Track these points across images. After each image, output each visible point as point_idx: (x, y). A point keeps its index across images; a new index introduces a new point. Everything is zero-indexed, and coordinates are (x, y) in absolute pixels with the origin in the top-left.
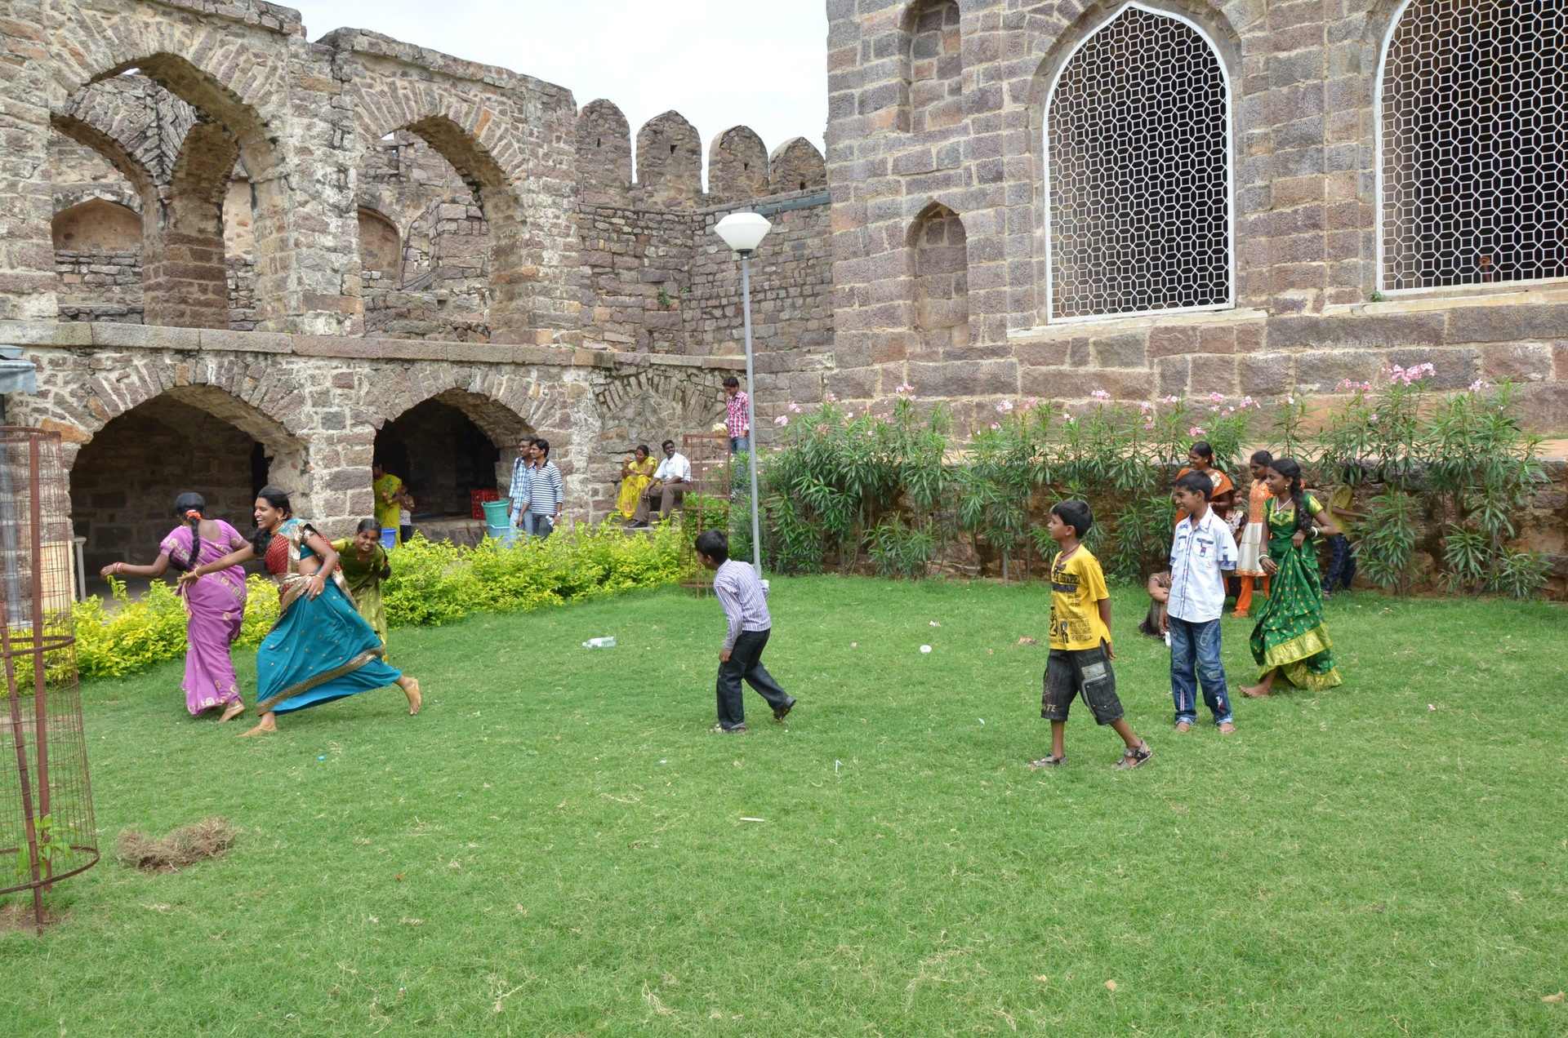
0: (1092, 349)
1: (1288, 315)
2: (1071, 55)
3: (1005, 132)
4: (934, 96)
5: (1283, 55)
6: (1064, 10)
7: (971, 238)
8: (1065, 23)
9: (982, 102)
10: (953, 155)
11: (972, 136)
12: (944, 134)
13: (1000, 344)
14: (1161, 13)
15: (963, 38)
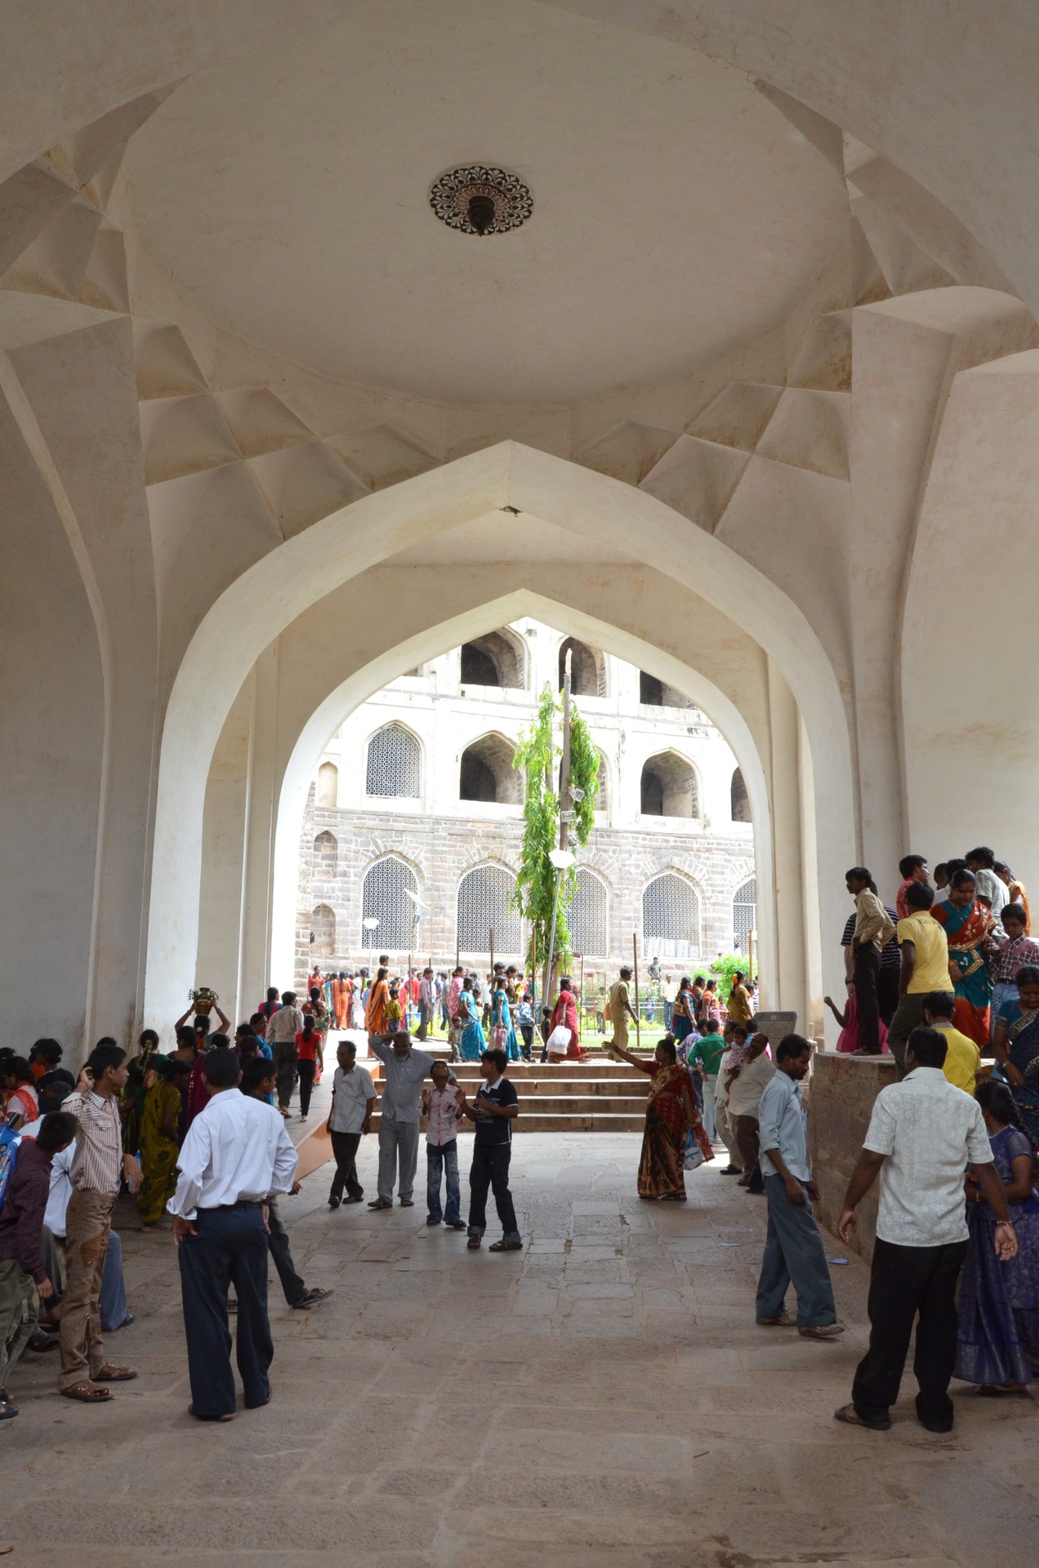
1: (436, 956)
2: (372, 866)
3: (351, 886)
4: (319, 865)
5: (436, 884)
6: (373, 852)
7: (338, 918)
8: (373, 856)
9: (344, 874)
10: (333, 890)
11: (340, 884)
12: (329, 882)
13: (346, 955)
14: (400, 861)
15: (339, 852)
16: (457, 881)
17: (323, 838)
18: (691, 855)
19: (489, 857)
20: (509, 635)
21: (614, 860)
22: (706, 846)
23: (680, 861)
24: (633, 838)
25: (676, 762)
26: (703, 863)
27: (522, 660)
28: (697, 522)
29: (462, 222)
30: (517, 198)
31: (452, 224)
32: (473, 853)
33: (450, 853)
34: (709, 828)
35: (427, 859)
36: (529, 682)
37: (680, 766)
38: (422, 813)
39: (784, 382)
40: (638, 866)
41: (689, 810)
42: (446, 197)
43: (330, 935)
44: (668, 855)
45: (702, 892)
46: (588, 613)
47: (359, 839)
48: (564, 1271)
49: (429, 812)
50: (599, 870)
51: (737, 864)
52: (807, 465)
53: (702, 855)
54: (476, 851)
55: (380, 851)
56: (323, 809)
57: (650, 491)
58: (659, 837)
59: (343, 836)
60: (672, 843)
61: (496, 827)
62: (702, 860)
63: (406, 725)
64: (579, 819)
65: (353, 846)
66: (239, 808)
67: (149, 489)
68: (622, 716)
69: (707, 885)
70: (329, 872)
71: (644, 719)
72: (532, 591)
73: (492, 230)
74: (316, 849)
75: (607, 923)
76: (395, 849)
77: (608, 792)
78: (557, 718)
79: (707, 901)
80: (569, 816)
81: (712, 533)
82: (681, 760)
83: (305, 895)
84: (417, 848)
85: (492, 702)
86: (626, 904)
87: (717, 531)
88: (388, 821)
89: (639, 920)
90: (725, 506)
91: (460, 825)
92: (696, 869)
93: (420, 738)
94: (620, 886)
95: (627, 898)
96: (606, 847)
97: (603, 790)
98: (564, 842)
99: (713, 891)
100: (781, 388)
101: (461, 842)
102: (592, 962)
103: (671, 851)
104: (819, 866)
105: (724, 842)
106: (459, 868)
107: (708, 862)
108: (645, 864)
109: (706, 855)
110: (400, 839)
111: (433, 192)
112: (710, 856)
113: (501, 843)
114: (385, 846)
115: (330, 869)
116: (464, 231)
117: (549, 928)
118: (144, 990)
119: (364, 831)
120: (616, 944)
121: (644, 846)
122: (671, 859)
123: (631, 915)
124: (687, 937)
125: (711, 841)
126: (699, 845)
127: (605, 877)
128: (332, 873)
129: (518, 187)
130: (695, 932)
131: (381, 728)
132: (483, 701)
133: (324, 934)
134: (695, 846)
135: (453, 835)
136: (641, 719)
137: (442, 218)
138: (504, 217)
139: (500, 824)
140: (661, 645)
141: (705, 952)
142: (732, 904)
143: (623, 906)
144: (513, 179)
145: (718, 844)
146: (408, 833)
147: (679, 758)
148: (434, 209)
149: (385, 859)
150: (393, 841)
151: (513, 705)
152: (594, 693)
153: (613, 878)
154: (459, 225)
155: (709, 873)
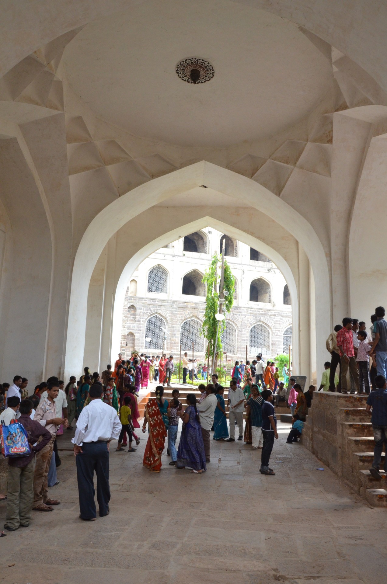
0: (151, 353)
1: (172, 352)
2: (149, 318)
3: (141, 325)
4: (129, 318)
5: (173, 325)
6: (149, 313)
7: (136, 337)
8: (150, 315)
9: (139, 321)
10: (135, 327)
11: (137, 325)
12: (133, 324)
14: (159, 316)
15: (137, 313)
16: (181, 325)
17: (131, 307)
18: (268, 317)
19: (193, 316)
20: (202, 233)
21: (239, 318)
22: (274, 313)
23: (264, 319)
24: (246, 310)
25: (263, 282)
26: (272, 320)
27: (206, 243)
28: (273, 192)
29: (188, 79)
30: (208, 70)
31: (184, 80)
32: (187, 314)
33: (178, 314)
34: (275, 307)
35: (169, 316)
36: (209, 251)
37: (264, 284)
38: (168, 299)
39: (307, 140)
40: (248, 321)
41: (267, 300)
42: (182, 69)
43: (133, 343)
44: (259, 317)
45: (272, 330)
46: (232, 225)
47: (145, 308)
48: (218, 470)
49: (170, 299)
50: (234, 322)
51: (285, 320)
52: (315, 171)
53: (272, 317)
54: (188, 313)
55: (152, 313)
56: (131, 297)
57: (256, 180)
58: (256, 310)
59: (139, 307)
60: (261, 312)
61: (195, 305)
62: (272, 319)
63: (163, 266)
64: (227, 302)
65: (142, 311)
66: (101, 295)
67: (70, 177)
68: (243, 264)
69: (274, 328)
70: (133, 320)
71: (252, 266)
72: (211, 217)
73: (199, 82)
74: (129, 311)
75: (236, 341)
76: (158, 312)
77: (238, 293)
78: (219, 264)
79: (274, 334)
80: (223, 301)
81: (279, 196)
82: (265, 281)
83: (124, 328)
84: (166, 312)
85: (195, 258)
86: (243, 335)
87: (281, 195)
88: (155, 302)
89: (248, 341)
90: (284, 186)
91: (182, 304)
92: (269, 322)
93: (168, 271)
94: (241, 328)
95: (244, 332)
96: (236, 313)
97: (236, 292)
98: (221, 311)
99: (276, 331)
100: (306, 142)
101: (182, 310)
102: (230, 356)
103: (261, 315)
104: (316, 322)
105: (280, 312)
106: (181, 320)
107: (274, 320)
108: (251, 320)
109: (274, 317)
110: (160, 308)
111: (177, 68)
112: (275, 317)
113: (197, 311)
114: (154, 311)
115: (134, 319)
116: (189, 82)
117: (215, 342)
118: (65, 362)
119: (147, 305)
120: (239, 349)
121: (250, 313)
122: (261, 318)
123: (245, 338)
124: (266, 347)
125: (275, 312)
126: (271, 313)
127: (236, 324)
128: (134, 320)
129: (209, 66)
130: (269, 345)
131: (153, 267)
132: (191, 258)
133: (131, 343)
134: (270, 314)
135: (179, 307)
136: (250, 266)
137: (180, 77)
138: (203, 77)
139: (197, 304)
140: (258, 238)
141: (272, 353)
142: (283, 335)
143: (242, 335)
144: (207, 63)
145: (278, 313)
146: (163, 306)
147: (264, 280)
148: (177, 74)
149: (154, 316)
150: (157, 309)
151: (203, 259)
152: (233, 256)
153: (239, 325)
154: (186, 80)
155: (274, 324)
